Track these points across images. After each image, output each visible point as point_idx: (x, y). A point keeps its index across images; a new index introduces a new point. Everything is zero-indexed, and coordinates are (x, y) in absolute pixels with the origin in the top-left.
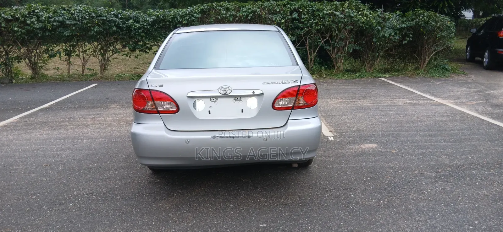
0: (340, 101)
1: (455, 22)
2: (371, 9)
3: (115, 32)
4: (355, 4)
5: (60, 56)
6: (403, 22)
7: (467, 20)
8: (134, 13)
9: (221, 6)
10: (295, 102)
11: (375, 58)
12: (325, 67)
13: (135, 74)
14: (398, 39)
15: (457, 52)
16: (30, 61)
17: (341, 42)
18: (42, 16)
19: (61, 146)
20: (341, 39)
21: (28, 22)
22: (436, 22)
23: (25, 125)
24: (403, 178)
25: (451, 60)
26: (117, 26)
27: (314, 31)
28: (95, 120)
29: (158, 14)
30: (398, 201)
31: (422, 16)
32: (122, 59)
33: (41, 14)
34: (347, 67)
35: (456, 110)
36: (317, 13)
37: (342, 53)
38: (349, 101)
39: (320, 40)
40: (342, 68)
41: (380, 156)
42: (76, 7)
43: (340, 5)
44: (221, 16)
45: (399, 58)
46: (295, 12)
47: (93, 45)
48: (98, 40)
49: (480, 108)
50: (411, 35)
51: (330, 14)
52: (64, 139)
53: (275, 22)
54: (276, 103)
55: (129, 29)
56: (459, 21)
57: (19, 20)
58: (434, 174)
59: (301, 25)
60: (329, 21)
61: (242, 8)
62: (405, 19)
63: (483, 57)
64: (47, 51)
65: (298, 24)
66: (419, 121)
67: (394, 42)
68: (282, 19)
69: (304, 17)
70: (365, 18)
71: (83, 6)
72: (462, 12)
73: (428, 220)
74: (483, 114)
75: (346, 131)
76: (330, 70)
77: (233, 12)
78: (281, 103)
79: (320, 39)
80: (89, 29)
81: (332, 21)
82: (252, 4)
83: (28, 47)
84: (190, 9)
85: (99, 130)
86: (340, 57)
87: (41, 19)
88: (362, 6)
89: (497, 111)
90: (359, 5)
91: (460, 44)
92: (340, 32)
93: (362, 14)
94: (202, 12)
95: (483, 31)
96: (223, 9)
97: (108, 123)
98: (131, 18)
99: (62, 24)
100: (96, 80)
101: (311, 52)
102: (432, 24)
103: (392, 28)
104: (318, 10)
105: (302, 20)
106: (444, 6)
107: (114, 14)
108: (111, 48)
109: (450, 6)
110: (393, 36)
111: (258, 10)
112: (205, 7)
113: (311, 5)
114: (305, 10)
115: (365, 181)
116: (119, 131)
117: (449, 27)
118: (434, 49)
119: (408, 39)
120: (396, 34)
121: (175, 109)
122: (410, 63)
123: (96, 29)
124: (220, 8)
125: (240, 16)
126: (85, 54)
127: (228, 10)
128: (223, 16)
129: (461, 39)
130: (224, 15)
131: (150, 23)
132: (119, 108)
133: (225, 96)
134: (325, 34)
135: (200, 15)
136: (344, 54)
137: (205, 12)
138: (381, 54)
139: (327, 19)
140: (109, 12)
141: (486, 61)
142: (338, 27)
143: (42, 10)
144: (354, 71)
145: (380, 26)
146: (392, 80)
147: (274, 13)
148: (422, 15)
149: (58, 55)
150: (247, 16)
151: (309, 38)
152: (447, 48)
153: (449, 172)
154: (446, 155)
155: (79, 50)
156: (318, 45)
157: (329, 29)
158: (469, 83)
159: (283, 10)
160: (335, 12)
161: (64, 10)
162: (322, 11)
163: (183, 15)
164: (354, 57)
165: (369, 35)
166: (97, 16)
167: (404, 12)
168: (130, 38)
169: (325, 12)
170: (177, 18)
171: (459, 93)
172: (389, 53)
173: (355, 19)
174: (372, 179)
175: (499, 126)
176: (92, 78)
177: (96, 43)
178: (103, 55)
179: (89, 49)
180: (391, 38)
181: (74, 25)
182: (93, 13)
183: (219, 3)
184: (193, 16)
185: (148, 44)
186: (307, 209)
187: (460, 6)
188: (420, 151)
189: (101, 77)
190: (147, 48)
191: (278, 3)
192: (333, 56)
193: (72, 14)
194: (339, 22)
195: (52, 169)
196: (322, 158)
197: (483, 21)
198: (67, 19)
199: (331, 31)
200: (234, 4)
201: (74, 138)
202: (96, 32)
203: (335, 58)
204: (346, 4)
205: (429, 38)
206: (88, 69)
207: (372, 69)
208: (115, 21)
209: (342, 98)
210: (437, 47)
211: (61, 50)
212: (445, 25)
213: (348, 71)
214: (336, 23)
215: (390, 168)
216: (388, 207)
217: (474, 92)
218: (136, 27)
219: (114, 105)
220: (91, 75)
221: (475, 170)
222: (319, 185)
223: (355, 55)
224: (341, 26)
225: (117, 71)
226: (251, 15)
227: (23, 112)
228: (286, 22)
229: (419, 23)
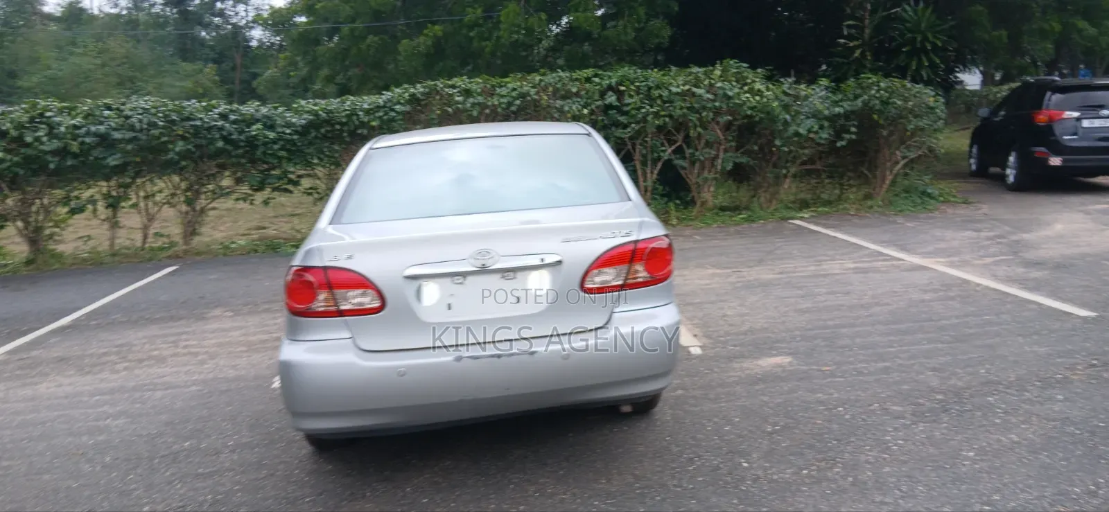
0: (711, 271)
1: (944, 97)
2: (769, 78)
3: (220, 153)
4: (735, 71)
5: (95, 211)
6: (836, 103)
7: (970, 91)
8: (264, 110)
9: (453, 87)
10: (628, 273)
11: (778, 180)
12: (675, 204)
13: (260, 239)
14: (826, 139)
15: (950, 158)
16: (27, 223)
17: (707, 150)
18: (59, 124)
19: (105, 408)
20: (708, 144)
21: (29, 139)
22: (906, 100)
23: (20, 368)
24: (847, 420)
25: (940, 176)
26: (225, 139)
27: (651, 129)
28: (177, 347)
29: (316, 108)
30: (839, 468)
31: (876, 88)
32: (228, 210)
33: (57, 119)
34: (722, 200)
35: (952, 277)
36: (656, 93)
37: (710, 172)
38: (729, 271)
39: (663, 148)
40: (710, 204)
41: (798, 381)
42: (137, 101)
43: (705, 73)
44: (453, 107)
45: (829, 177)
46: (610, 93)
47: (170, 181)
48: (180, 171)
49: (1002, 270)
50: (853, 129)
51: (682, 95)
52: (112, 391)
53: (569, 115)
54: (588, 279)
55: (252, 143)
56: (953, 93)
57: (8, 136)
58: (909, 409)
59: (622, 119)
60: (681, 108)
61: (497, 89)
62: (840, 96)
63: (1004, 166)
64: (66, 201)
65: (617, 116)
66: (877, 304)
67: (819, 144)
68: (584, 107)
69: (630, 101)
70: (758, 98)
71: (153, 99)
72: (958, 75)
73: (901, 501)
74: (1008, 281)
75: (727, 334)
76: (685, 209)
77: (479, 98)
78: (598, 279)
79: (663, 145)
80: (162, 149)
81: (688, 108)
82: (521, 80)
83: (24, 193)
84: (387, 95)
85: (188, 368)
86: (706, 180)
87: (55, 131)
88: (750, 75)
89: (1036, 274)
90: (743, 72)
91: (956, 141)
92: (705, 128)
93: (751, 91)
94: (414, 99)
95: (1002, 113)
96: (459, 92)
97: (207, 352)
98: (258, 121)
99: (105, 141)
100: (175, 258)
101: (645, 174)
102: (896, 104)
103: (814, 116)
104: (658, 87)
105: (626, 109)
106: (920, 65)
107: (220, 114)
108: (211, 187)
109: (933, 66)
110: (816, 133)
111: (533, 91)
112: (419, 89)
113: (643, 77)
114: (633, 87)
115: (771, 433)
116: (234, 367)
117: (932, 108)
118: (902, 154)
119: (847, 136)
120: (821, 127)
121: (376, 304)
122: (851, 186)
123: (180, 146)
124: (451, 91)
125: (494, 105)
126: (150, 204)
127: (467, 93)
128: (458, 108)
129: (957, 131)
130: (460, 106)
131: (299, 129)
132: (231, 317)
133: (484, 271)
134: (675, 135)
135: (408, 108)
136: (716, 174)
137: (418, 100)
138: (793, 170)
139: (678, 104)
140: (207, 109)
141: (1011, 174)
142: (700, 119)
143: (61, 111)
144: (736, 209)
145: (788, 112)
146: (817, 224)
147: (567, 96)
148: (876, 86)
149: (90, 207)
150: (510, 104)
151: (641, 145)
152: (930, 151)
153: (941, 401)
154: (934, 369)
155: (137, 194)
156: (659, 158)
157: (681, 125)
158: (980, 221)
159: (585, 89)
160: (695, 90)
161: (109, 108)
162: (667, 88)
163: (371, 109)
164: (734, 180)
165: (767, 132)
166: (183, 120)
167: (838, 80)
168: (253, 161)
169: (674, 90)
170: (358, 115)
171: (955, 243)
172: (808, 167)
173: (738, 101)
174: (783, 427)
175: (1039, 304)
176: (165, 254)
177: (176, 179)
178: (189, 202)
179: (160, 191)
180: (812, 135)
181: (130, 141)
182: (173, 114)
183: (449, 80)
184: (393, 110)
185: (293, 173)
186: (652, 498)
187: (952, 64)
188: (881, 365)
189: (186, 252)
190: (291, 182)
191: (575, 75)
192: (692, 178)
193: (127, 117)
194: (704, 108)
195: (89, 461)
196: (680, 392)
197: (1004, 90)
198: (115, 129)
199: (687, 129)
200: (480, 81)
201: (134, 389)
202: (178, 154)
203: (697, 183)
204: (718, 72)
205: (891, 134)
206: (156, 234)
207: (774, 202)
208: (221, 129)
209: (714, 266)
210: (909, 151)
211: (97, 197)
212: (923, 105)
213: (723, 209)
214: (697, 112)
215: (821, 403)
216: (819, 481)
217: (988, 239)
218: (268, 138)
219: (217, 312)
220: (161, 249)
221: (994, 394)
222: (675, 449)
223: (739, 174)
224: (707, 116)
225: (218, 235)
226: (518, 102)
227: (13, 340)
228: (592, 113)
229: (869, 103)
